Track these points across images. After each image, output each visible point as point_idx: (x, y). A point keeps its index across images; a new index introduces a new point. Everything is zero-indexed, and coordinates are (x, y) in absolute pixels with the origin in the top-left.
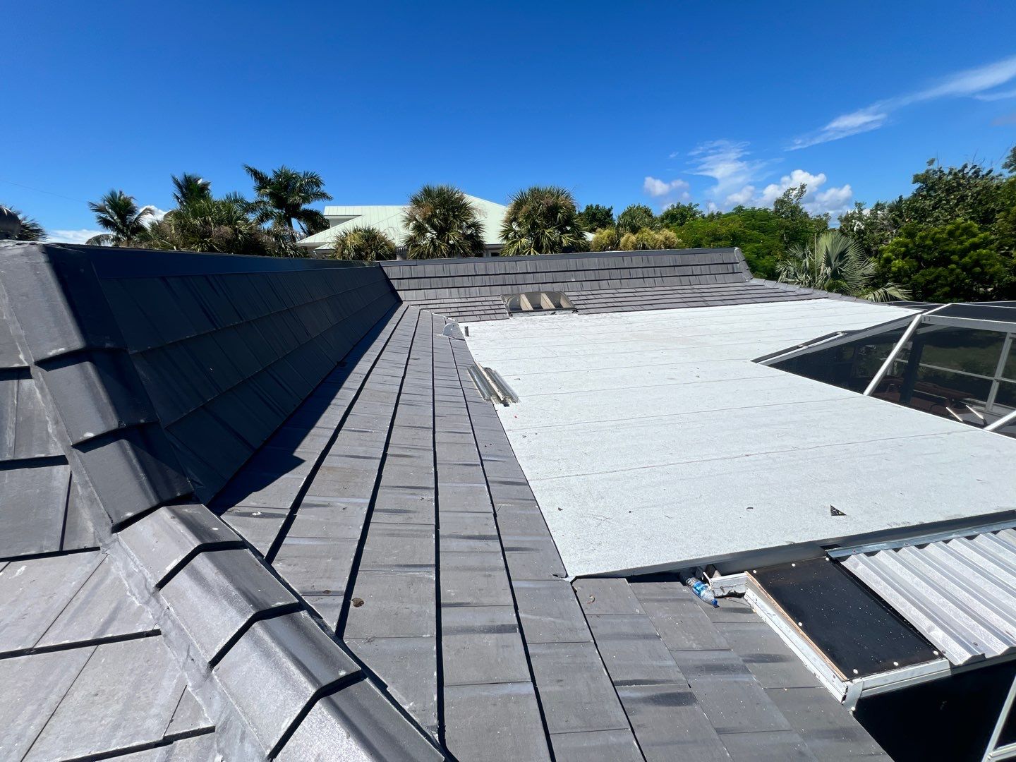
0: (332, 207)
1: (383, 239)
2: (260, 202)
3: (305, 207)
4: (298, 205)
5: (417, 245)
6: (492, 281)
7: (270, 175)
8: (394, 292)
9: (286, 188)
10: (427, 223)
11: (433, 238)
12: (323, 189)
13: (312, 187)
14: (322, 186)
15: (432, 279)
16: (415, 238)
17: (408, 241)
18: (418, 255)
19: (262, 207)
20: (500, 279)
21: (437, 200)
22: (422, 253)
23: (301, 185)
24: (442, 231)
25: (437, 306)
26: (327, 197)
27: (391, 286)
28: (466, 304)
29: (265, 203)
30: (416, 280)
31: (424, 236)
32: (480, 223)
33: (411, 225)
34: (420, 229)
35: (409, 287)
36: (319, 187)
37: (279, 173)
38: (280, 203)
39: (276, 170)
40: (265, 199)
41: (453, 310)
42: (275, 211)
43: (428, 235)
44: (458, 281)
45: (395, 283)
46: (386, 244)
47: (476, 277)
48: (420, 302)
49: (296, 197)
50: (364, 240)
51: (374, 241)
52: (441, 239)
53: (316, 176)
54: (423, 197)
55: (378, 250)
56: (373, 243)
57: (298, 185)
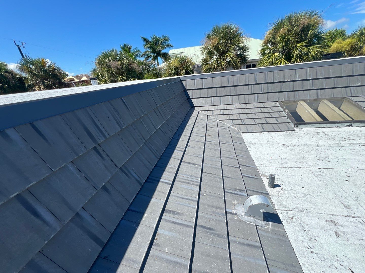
0: (172, 50)
1: (190, 61)
2: (147, 51)
3: (163, 51)
4: (160, 51)
5: (208, 64)
6: (270, 88)
7: (150, 39)
8: (189, 100)
9: (156, 44)
10: (215, 50)
11: (217, 59)
12: (170, 42)
13: (165, 42)
14: (169, 41)
15: (218, 89)
16: (207, 59)
17: (203, 62)
18: (208, 69)
19: (147, 53)
20: (277, 87)
21: (221, 34)
22: (211, 68)
23: (161, 42)
24: (222, 54)
25: (221, 112)
26: (171, 46)
27: (187, 95)
28: (247, 111)
29: (148, 51)
30: (206, 90)
31: (212, 57)
32: (247, 46)
33: (206, 52)
34: (210, 54)
35: (200, 96)
36: (168, 41)
37: (153, 38)
38: (154, 51)
39: (152, 36)
40: (148, 50)
41: (235, 117)
42: (152, 54)
43: (215, 57)
44: (240, 90)
45: (190, 93)
46: (191, 65)
47: (255, 86)
48: (207, 108)
49: (159, 47)
50: (179, 63)
51: (185, 63)
52: (222, 59)
53: (167, 37)
54: (213, 33)
55: (186, 68)
56: (184, 64)
57: (160, 42)
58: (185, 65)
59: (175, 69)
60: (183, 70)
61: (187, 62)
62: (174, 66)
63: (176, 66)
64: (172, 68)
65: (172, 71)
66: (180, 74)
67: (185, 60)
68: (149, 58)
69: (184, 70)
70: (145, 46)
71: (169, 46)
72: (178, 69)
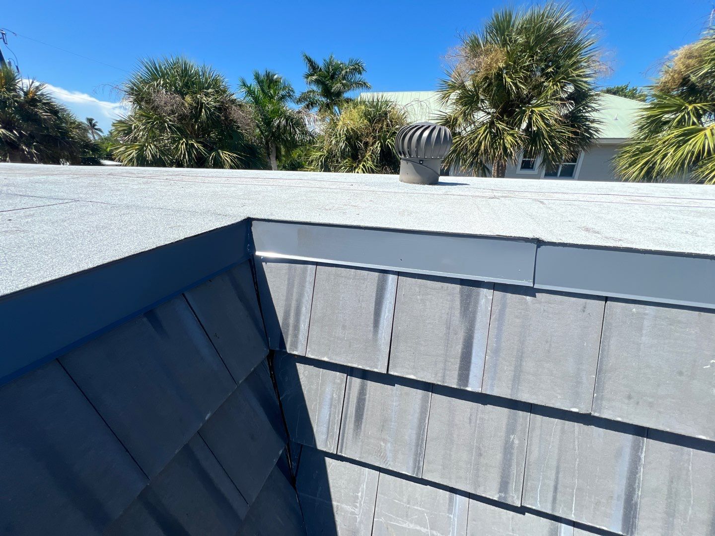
1: (399, 120)
2: (311, 92)
4: (339, 93)
7: (321, 64)
9: (332, 77)
12: (364, 77)
14: (363, 73)
16: (456, 119)
19: (311, 96)
23: (346, 73)
26: (367, 86)
29: (313, 91)
31: (472, 116)
34: (468, 103)
36: (361, 73)
38: (327, 92)
39: (326, 59)
40: (314, 87)
42: (320, 99)
49: (339, 85)
50: (366, 121)
51: (383, 121)
52: (507, 124)
53: (359, 63)
54: (488, 37)
55: (385, 140)
56: (380, 126)
57: (343, 72)
58: (382, 128)
59: (348, 139)
60: (372, 145)
61: (391, 121)
62: (345, 129)
63: (352, 129)
64: (340, 136)
65: (337, 142)
66: (361, 154)
67: (386, 114)
68: (312, 105)
69: (378, 145)
70: (307, 78)
71: (363, 85)
72: (357, 138)
